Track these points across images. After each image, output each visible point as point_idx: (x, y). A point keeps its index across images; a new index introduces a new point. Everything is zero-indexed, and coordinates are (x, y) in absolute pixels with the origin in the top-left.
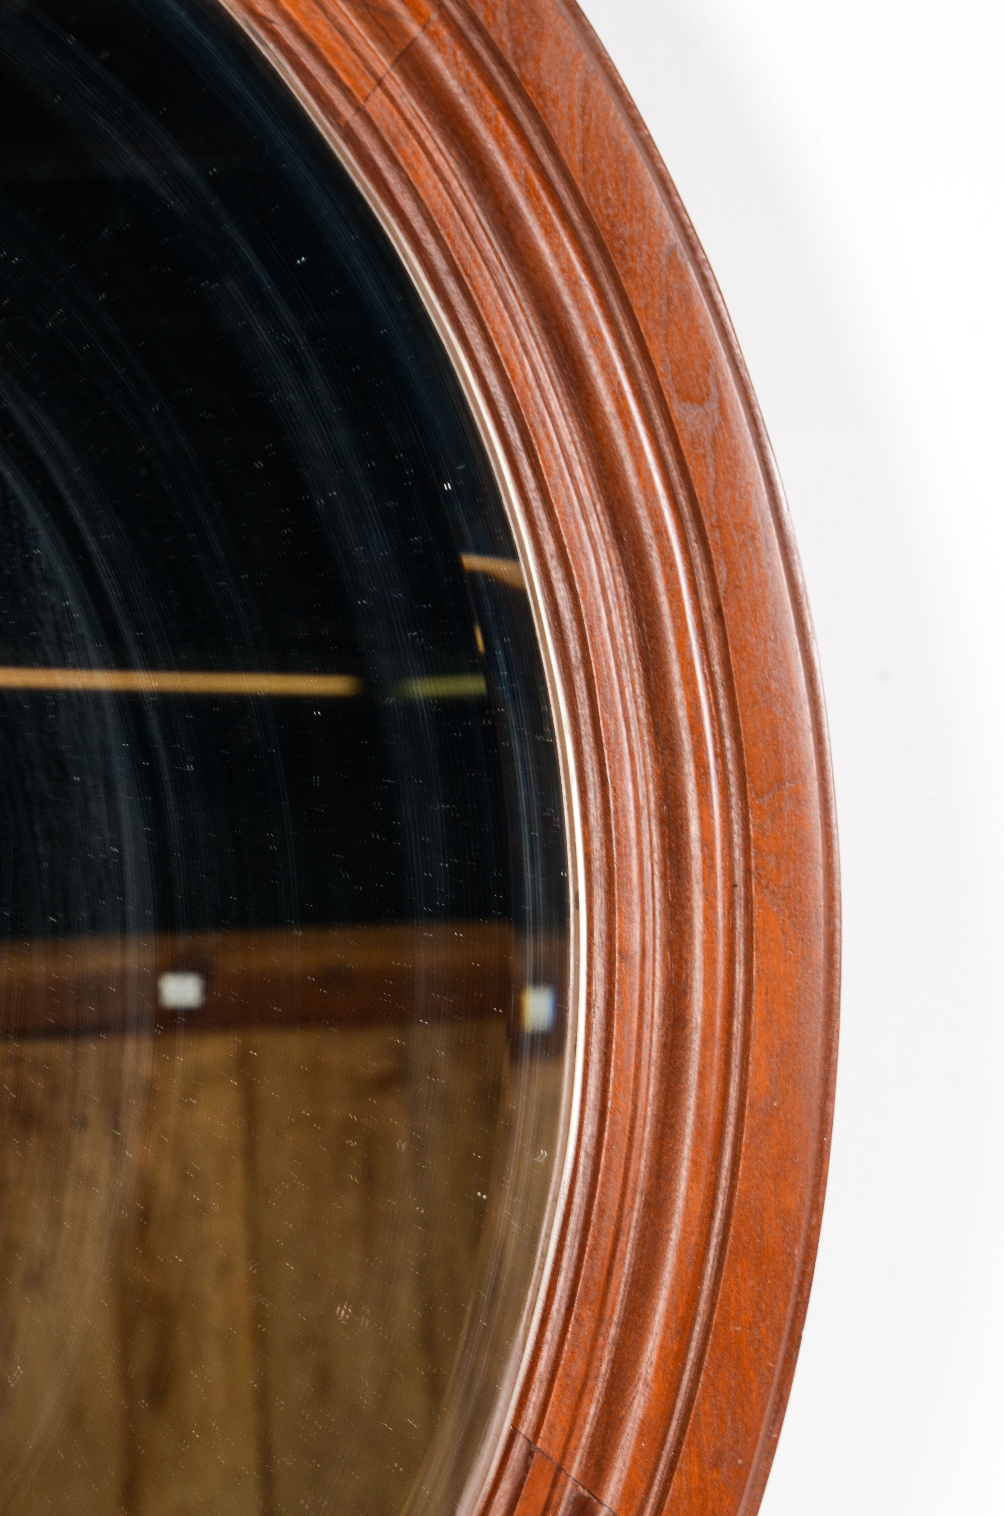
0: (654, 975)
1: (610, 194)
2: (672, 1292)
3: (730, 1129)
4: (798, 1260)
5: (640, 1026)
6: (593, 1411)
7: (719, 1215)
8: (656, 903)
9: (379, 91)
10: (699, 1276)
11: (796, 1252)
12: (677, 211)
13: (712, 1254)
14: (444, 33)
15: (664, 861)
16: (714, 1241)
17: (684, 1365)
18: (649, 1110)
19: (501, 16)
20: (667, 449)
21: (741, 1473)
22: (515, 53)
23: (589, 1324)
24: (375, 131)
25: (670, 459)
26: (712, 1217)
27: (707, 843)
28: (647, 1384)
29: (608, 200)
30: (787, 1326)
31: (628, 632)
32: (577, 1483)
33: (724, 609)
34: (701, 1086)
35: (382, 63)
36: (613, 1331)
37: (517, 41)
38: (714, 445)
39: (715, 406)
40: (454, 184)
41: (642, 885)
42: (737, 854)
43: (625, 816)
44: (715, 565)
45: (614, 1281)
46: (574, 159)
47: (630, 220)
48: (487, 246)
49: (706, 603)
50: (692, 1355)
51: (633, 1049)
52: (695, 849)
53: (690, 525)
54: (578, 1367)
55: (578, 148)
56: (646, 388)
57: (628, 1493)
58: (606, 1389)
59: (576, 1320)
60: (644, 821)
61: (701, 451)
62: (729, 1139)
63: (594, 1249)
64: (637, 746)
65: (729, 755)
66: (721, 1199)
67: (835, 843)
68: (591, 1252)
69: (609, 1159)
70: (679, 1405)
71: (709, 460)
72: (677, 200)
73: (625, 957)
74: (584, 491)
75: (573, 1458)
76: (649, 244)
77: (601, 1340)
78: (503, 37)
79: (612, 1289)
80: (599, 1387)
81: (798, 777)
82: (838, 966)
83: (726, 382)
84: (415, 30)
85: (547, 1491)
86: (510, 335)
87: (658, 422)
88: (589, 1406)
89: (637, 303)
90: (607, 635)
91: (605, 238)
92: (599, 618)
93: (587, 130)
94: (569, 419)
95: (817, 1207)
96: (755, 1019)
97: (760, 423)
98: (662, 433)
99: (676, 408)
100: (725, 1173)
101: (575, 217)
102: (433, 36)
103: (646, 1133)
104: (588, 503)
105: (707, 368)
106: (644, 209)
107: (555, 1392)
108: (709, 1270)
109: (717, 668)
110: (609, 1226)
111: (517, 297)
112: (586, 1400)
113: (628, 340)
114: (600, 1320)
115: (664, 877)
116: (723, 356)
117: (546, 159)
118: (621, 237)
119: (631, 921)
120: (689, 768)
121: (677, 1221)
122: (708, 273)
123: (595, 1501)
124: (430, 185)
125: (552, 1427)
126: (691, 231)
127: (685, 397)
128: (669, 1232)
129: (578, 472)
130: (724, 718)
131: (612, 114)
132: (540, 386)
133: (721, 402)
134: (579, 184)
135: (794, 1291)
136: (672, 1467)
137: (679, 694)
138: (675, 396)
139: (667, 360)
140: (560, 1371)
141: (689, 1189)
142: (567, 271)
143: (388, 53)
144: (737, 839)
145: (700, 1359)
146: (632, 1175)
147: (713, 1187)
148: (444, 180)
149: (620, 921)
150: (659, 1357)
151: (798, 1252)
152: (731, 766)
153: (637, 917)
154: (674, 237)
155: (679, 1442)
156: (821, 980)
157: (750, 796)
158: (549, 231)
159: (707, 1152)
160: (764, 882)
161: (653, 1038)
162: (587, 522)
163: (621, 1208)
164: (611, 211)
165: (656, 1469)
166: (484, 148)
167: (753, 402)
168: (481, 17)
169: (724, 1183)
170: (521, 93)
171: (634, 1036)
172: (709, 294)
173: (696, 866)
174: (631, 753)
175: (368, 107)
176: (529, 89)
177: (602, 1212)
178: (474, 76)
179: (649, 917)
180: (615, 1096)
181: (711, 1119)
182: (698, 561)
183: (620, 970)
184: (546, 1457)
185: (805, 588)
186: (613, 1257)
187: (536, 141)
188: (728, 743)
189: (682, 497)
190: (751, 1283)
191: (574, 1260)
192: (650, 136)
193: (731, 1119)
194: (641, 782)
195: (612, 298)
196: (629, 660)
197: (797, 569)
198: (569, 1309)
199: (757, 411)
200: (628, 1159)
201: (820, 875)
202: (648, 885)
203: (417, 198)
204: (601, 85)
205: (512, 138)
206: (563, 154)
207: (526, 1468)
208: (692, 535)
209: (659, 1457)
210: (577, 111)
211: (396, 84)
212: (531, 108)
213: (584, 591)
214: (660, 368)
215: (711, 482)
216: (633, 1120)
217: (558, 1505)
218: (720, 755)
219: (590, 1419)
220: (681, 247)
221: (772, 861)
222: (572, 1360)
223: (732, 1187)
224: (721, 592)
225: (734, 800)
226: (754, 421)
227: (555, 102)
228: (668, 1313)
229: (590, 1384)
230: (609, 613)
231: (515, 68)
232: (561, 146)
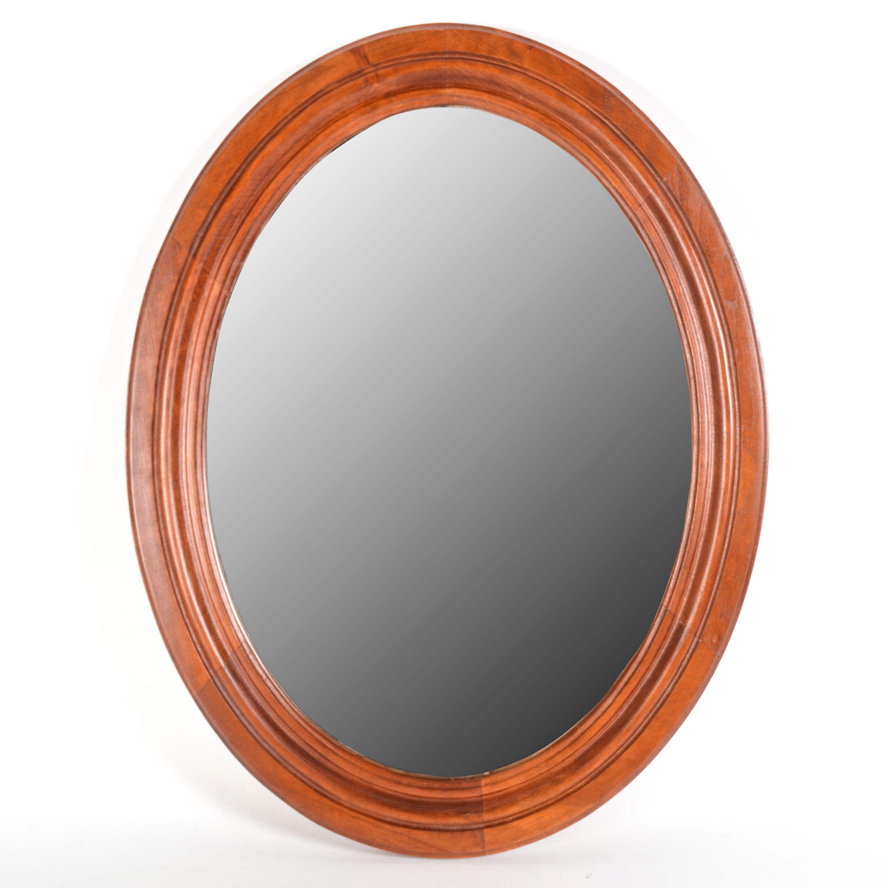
0: (711, 472)
1: (707, 239)
2: (711, 566)
3: (731, 519)
4: (749, 559)
5: (706, 487)
6: (685, 599)
7: (726, 545)
8: (712, 451)
9: (640, 208)
10: (719, 562)
11: (749, 556)
12: (727, 244)
13: (723, 556)
14: (660, 192)
15: (715, 438)
16: (724, 552)
17: (713, 587)
18: (707, 512)
19: (677, 187)
20: (722, 314)
21: (728, 620)
22: (680, 198)
23: (685, 575)
24: (638, 219)
25: (722, 317)
26: (724, 545)
27: (728, 433)
28: (701, 593)
29: (706, 241)
30: (745, 578)
31: (708, 368)
32: (680, 620)
33: (737, 363)
34: (723, 506)
35: (642, 200)
36: (693, 577)
37: (681, 195)
38: (736, 313)
39: (736, 302)
40: (661, 235)
41: (708, 445)
42: (738, 437)
43: (704, 424)
44: (735, 349)
45: (694, 562)
46: (697, 229)
47: (713, 246)
48: (670, 253)
49: (732, 361)
50: (716, 585)
51: (703, 494)
52: (725, 435)
53: (728, 338)
54: (682, 587)
55: (698, 226)
56: (716, 296)
57: (694, 624)
58: (690, 594)
59: (682, 573)
60: (710, 426)
61: (732, 315)
62: (731, 522)
63: (688, 552)
64: (709, 403)
65: (737, 407)
66: (727, 539)
67: (768, 435)
68: (687, 553)
69: (694, 527)
70: (711, 599)
71: (734, 318)
72: (728, 242)
73: (702, 466)
74: (696, 326)
75: (679, 613)
76: (719, 254)
77: (689, 579)
78: (677, 193)
79: (693, 565)
80: (687, 593)
81: (757, 414)
82: (767, 472)
83: (740, 295)
84: (651, 191)
85: (670, 621)
86: (676, 279)
87: (719, 306)
88: (684, 598)
89: (714, 271)
90: (701, 369)
91: (705, 251)
92: (699, 364)
93: (701, 220)
94: (693, 304)
95: (756, 543)
96: (740, 487)
97: (750, 308)
98: (720, 309)
99: (725, 302)
100: (729, 532)
101: (697, 245)
102: (657, 193)
103: (706, 519)
104: (697, 329)
105: (734, 291)
106: (717, 244)
107: (674, 593)
108: (722, 560)
109: (734, 380)
110: (693, 546)
111: (678, 268)
112: (683, 596)
113: (711, 282)
114: (689, 573)
115: (715, 443)
116: (740, 287)
117: (689, 228)
118: (710, 252)
119: (704, 455)
120: (724, 410)
121: (713, 545)
122: (736, 263)
123: (684, 625)
124: (653, 235)
125: (673, 604)
126: (731, 250)
127: (727, 299)
128: (710, 549)
129: (695, 320)
130: (736, 396)
131: (709, 216)
132: (684, 294)
133: (739, 300)
134: (698, 236)
135: (748, 568)
136: (708, 617)
137: (722, 388)
138: (725, 299)
139: (723, 288)
140: (676, 588)
141: (718, 536)
142: (694, 261)
143: (643, 197)
144: (738, 432)
145: (718, 586)
146: (701, 531)
147: (725, 536)
148: (658, 234)
149: (701, 455)
150: (706, 585)
151: (750, 556)
152: (737, 410)
153: (706, 455)
154: (726, 253)
155: (710, 610)
156: (761, 476)
157: (742, 419)
158: (689, 249)
159: (724, 526)
160: (745, 446)
161: (709, 491)
162: (697, 335)
163: (697, 541)
164: (707, 244)
165: (703, 617)
166: (670, 225)
167: (749, 301)
168: (671, 188)
169: (728, 535)
170: (682, 209)
171: (704, 490)
172: (736, 269)
173: (725, 440)
174: (707, 405)
175: (636, 212)
176: (684, 208)
177: (691, 542)
178: (668, 204)
179: (710, 455)
180: (697, 508)
181: (726, 516)
182: (730, 348)
183: (700, 470)
184: (670, 612)
185: (762, 357)
186: (694, 555)
187: (686, 223)
188: (736, 403)
189: (726, 329)
190: (735, 565)
191: (682, 555)
192: (720, 223)
193: (732, 516)
194: (709, 414)
195: (707, 269)
196: (708, 377)
197: (760, 351)
198: (680, 569)
199: (750, 304)
200: (700, 526)
201: (763, 444)
202: (710, 445)
203: (650, 239)
204: (706, 208)
205: (679, 222)
206: (693, 227)
207: (665, 614)
208: (728, 340)
209: (704, 614)
210: (698, 215)
211: (645, 206)
212: (684, 214)
213: (695, 356)
214: (720, 290)
215: (734, 325)
216: (702, 515)
217: (674, 626)
218: (734, 407)
219: (684, 602)
220: (728, 255)
221: (748, 440)
222: (680, 584)
223: (731, 537)
224: (736, 358)
225: (737, 421)
226: (748, 307)
227: (692, 211)
228: (709, 573)
229: (685, 591)
230: (702, 363)
231: (680, 202)
232: (693, 224)
